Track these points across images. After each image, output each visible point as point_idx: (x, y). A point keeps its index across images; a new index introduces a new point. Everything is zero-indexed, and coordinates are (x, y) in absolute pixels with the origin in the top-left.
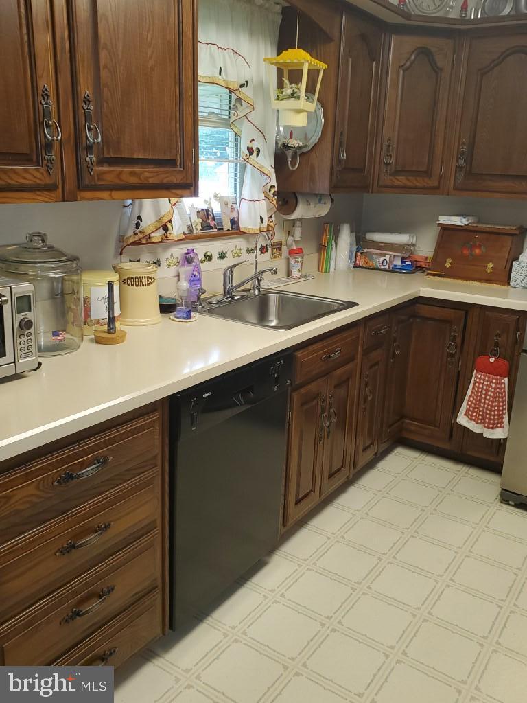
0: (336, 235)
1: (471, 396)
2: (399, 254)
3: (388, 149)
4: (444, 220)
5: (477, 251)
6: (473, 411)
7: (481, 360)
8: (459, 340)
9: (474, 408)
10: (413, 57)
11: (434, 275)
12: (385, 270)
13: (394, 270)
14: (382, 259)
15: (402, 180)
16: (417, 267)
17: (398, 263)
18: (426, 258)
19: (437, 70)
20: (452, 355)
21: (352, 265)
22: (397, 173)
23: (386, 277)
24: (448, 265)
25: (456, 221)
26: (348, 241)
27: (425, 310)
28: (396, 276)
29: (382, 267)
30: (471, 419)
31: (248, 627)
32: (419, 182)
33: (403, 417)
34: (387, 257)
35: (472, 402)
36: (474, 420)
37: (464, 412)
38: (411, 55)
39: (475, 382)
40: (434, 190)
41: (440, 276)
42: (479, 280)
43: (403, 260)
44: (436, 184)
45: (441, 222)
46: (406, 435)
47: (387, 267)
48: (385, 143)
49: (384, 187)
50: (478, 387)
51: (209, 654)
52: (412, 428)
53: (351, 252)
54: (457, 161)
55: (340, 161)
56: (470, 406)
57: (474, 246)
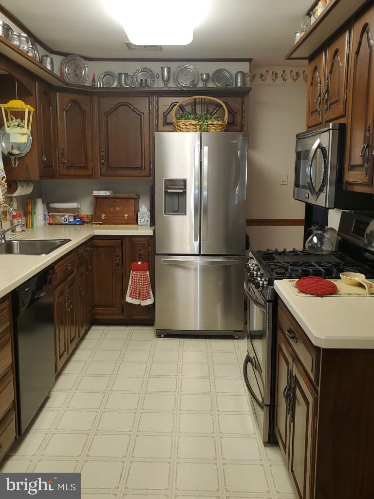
0: (35, 204)
1: (131, 285)
2: (72, 214)
3: (63, 155)
4: (96, 193)
5: (118, 208)
6: (134, 293)
7: (133, 264)
8: (120, 256)
9: (134, 291)
10: (70, 105)
11: (97, 224)
12: (66, 224)
13: (70, 224)
14: (63, 218)
15: (72, 172)
16: (83, 221)
17: (72, 220)
18: (88, 215)
19: (83, 112)
20: (118, 265)
21: (47, 223)
22: (69, 168)
23: (68, 228)
24: (103, 217)
25: (103, 193)
26: (43, 208)
27: (99, 242)
28: (72, 228)
29: (64, 222)
30: (133, 298)
31: (57, 426)
32: (81, 173)
33: (94, 307)
34: (66, 217)
35: (132, 288)
36: (135, 298)
37: (129, 295)
38: (69, 103)
39: (132, 277)
40: (90, 177)
41: (100, 224)
42: (122, 224)
43: (75, 217)
44: (90, 173)
45: (94, 194)
46: (97, 317)
47: (67, 222)
48: (60, 150)
49: (63, 176)
50: (135, 279)
51: (42, 444)
52: (101, 312)
53: (44, 215)
54: (100, 160)
55: (43, 161)
56: (132, 291)
57: (116, 206)
